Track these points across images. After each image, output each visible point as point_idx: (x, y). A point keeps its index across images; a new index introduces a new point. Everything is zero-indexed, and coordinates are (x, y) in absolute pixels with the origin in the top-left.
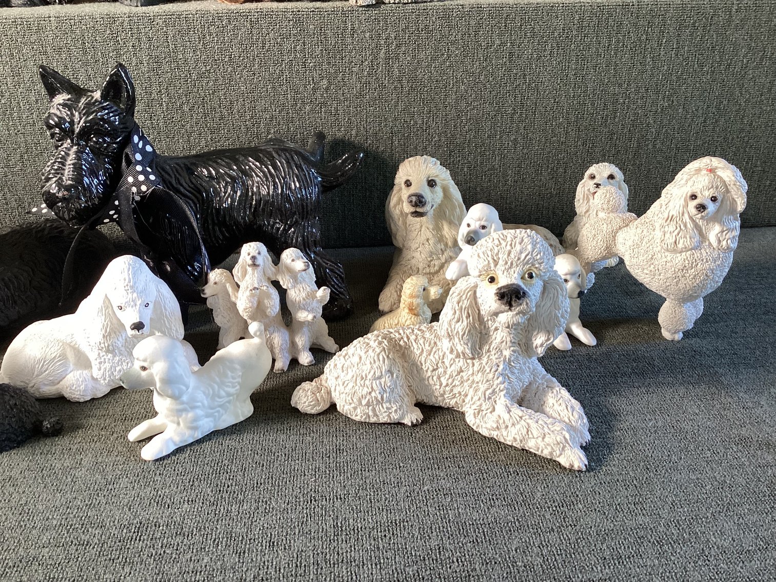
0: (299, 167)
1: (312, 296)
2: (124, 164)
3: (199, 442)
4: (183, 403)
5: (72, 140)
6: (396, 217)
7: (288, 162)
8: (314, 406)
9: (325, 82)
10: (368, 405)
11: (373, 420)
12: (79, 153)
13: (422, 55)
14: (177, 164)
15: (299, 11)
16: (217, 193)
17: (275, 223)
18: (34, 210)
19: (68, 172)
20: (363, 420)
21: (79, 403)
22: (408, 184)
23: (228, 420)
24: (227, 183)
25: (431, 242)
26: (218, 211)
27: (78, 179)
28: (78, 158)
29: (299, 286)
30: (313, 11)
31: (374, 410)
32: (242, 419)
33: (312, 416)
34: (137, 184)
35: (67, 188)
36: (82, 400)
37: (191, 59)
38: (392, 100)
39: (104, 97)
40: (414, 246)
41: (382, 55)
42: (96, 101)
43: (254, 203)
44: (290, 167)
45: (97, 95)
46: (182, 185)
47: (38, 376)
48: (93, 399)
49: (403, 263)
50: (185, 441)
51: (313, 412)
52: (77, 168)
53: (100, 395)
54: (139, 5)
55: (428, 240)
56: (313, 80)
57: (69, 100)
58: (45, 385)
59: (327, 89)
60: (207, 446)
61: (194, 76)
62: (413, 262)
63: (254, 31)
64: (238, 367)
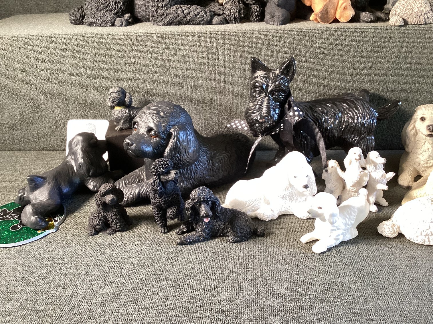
0: (369, 109)
1: (384, 177)
2: (287, 105)
3: (337, 246)
4: (334, 226)
5: (266, 94)
6: (411, 136)
7: (363, 106)
8: (393, 234)
9: (370, 64)
10: (426, 236)
11: (426, 244)
12: (269, 100)
13: (425, 51)
14: (305, 106)
15: (363, 28)
16: (326, 121)
17: (354, 137)
18: (229, 126)
19: (265, 110)
20: (420, 243)
21: (266, 221)
22: (423, 119)
23: (348, 237)
24: (331, 116)
25: (430, 150)
26: (326, 130)
27: (269, 113)
28: (269, 103)
29: (377, 171)
30: (371, 28)
31: (428, 238)
32: (354, 237)
33: (390, 238)
34: (294, 116)
35: (264, 117)
36: (267, 220)
37: (303, 52)
38: (404, 73)
39: (282, 73)
40: (419, 152)
41: (403, 50)
42: (278, 75)
43: (344, 126)
44: (364, 108)
45: (277, 72)
46: (309, 116)
47: (247, 207)
48: (272, 220)
49: (410, 160)
50: (332, 245)
51: (392, 236)
52: (268, 108)
53: (275, 218)
54: (279, 24)
55: (428, 149)
56: (364, 63)
57: (265, 74)
58: (250, 211)
59: (371, 67)
60: (341, 248)
61: (303, 61)
62: (417, 160)
63: (338, 38)
64: (356, 210)
